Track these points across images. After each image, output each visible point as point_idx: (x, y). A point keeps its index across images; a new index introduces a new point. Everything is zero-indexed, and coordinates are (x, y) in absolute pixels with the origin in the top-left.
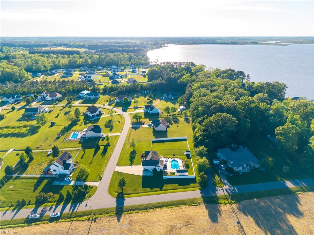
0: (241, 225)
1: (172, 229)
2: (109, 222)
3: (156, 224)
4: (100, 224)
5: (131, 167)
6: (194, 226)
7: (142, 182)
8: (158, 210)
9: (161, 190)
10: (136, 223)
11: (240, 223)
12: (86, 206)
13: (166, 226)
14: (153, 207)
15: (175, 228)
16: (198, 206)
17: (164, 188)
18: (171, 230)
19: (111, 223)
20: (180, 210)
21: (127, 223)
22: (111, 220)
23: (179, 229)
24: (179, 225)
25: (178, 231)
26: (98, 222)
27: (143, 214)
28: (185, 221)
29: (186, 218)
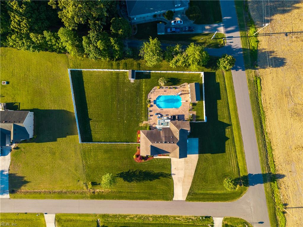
0: (290, 33)
1: (295, 113)
2: (287, 187)
3: (290, 132)
4: (290, 198)
5: (174, 174)
6: (291, 87)
7: (212, 154)
8: (268, 129)
9: (230, 125)
10: (288, 155)
11: (287, 33)
12: (262, 223)
13: (292, 120)
14: (262, 135)
15: (295, 110)
16: (261, 78)
17: (226, 121)
18: (298, 115)
19: (289, 185)
20: (268, 102)
21: (288, 167)
22: (284, 186)
23: (296, 106)
24: (291, 105)
25: (299, 107)
26: (287, 201)
27: (275, 147)
28: (285, 97)
29: (281, 96)
